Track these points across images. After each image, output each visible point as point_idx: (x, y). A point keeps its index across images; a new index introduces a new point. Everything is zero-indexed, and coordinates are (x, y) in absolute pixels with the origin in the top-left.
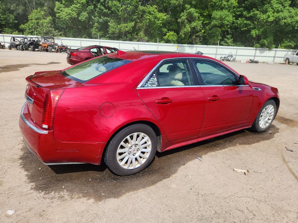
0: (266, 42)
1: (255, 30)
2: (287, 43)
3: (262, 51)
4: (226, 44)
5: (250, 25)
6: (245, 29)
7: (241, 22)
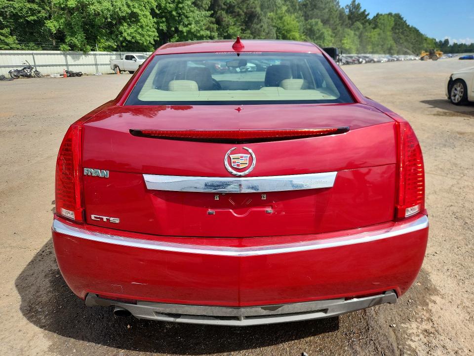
0: (75, 40)
1: (51, 21)
2: (105, 42)
3: (75, 56)
4: (6, 47)
5: (39, 12)
6: (32, 18)
7: (21, 4)
